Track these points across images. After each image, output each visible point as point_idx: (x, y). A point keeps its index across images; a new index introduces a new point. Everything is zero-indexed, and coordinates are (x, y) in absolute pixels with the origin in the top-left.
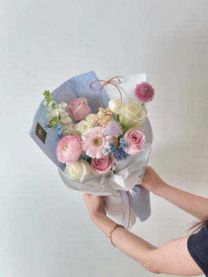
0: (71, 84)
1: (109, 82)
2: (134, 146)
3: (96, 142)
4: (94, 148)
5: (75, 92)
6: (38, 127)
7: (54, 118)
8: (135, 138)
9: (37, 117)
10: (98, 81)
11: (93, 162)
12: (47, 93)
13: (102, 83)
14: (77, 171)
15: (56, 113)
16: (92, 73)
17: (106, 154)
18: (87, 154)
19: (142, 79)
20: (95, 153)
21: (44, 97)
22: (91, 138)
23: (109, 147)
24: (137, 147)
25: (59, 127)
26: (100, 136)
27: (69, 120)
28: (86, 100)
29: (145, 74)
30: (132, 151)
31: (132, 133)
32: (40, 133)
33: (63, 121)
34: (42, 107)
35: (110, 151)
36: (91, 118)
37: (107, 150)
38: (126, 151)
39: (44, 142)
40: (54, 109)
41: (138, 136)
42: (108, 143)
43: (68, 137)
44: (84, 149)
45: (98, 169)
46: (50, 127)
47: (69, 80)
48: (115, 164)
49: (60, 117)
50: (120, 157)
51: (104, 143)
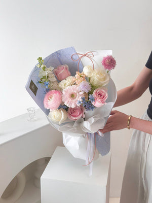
0: (58, 54)
1: (85, 55)
2: (100, 100)
3: (72, 96)
4: (71, 100)
5: (60, 61)
6: (32, 83)
7: (44, 77)
8: (100, 95)
9: (31, 76)
10: (77, 54)
11: (69, 111)
12: (40, 59)
13: (80, 56)
14: (57, 116)
15: (46, 73)
16: (73, 48)
17: (79, 105)
18: (65, 104)
20: (71, 104)
21: (37, 62)
22: (69, 93)
23: (81, 100)
24: (102, 101)
25: (47, 83)
26: (75, 92)
27: (55, 79)
29: (111, 51)
30: (97, 104)
31: (98, 92)
32: (33, 88)
33: (50, 79)
34: (36, 69)
35: (81, 103)
36: (70, 79)
37: (80, 102)
38: (93, 103)
39: (35, 95)
40: (45, 70)
41: (103, 94)
42: (80, 97)
43: (52, 91)
44: (63, 100)
45: (73, 116)
46: (41, 83)
48: (85, 113)
49: (48, 77)
50: (89, 108)
51: (78, 97)
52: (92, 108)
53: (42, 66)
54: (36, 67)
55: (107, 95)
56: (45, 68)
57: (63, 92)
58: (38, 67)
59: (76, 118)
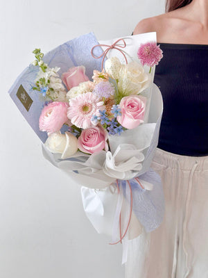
0: (68, 47)
1: (113, 47)
2: (130, 114)
3: (85, 108)
4: (81, 115)
5: (72, 58)
8: (131, 105)
10: (100, 46)
12: (37, 51)
13: (105, 49)
15: (46, 76)
17: (94, 123)
18: (72, 122)
20: (81, 121)
21: (32, 59)
22: (79, 103)
23: (98, 114)
24: (134, 115)
25: (45, 89)
26: (90, 102)
27: (61, 86)
30: (127, 121)
31: (127, 102)
32: (23, 97)
33: (53, 86)
34: (32, 70)
35: (99, 119)
36: (84, 86)
37: (96, 118)
38: (119, 120)
40: (45, 72)
41: (136, 104)
42: (98, 110)
43: (54, 102)
44: (69, 115)
47: (65, 44)
48: (108, 141)
49: (49, 81)
50: (113, 131)
51: (93, 110)
52: (119, 130)
53: (40, 63)
54: (31, 66)
56: (45, 68)
57: (71, 103)
58: (34, 64)
59: (91, 149)
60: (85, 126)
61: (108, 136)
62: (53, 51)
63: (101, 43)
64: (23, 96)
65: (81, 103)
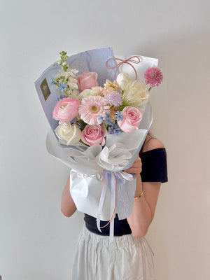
0: (88, 55)
2: (129, 121)
3: (94, 108)
4: (90, 113)
5: (89, 65)
6: (44, 83)
7: (62, 78)
8: (131, 114)
10: (114, 59)
11: (85, 130)
12: (64, 53)
13: (118, 62)
14: (68, 134)
15: (66, 75)
16: (110, 50)
17: (99, 122)
18: (82, 117)
19: (153, 62)
20: (89, 118)
22: (90, 104)
23: (104, 116)
24: (132, 123)
26: (99, 104)
28: (97, 75)
29: (157, 60)
30: (125, 126)
31: (130, 109)
33: (69, 84)
34: (55, 67)
35: (104, 119)
36: (96, 89)
37: (102, 118)
38: (119, 123)
39: (46, 99)
40: (65, 71)
41: (135, 114)
42: (104, 112)
43: (68, 98)
44: (80, 111)
47: (86, 52)
48: (105, 138)
49: (67, 80)
50: (112, 131)
51: (101, 111)
52: (117, 131)
53: (64, 64)
54: (56, 64)
55: (141, 116)
56: (67, 68)
57: (83, 101)
58: (59, 63)
59: (92, 142)
60: (91, 123)
61: (107, 134)
62: (75, 55)
63: (116, 57)
64: (45, 88)
65: (92, 103)
